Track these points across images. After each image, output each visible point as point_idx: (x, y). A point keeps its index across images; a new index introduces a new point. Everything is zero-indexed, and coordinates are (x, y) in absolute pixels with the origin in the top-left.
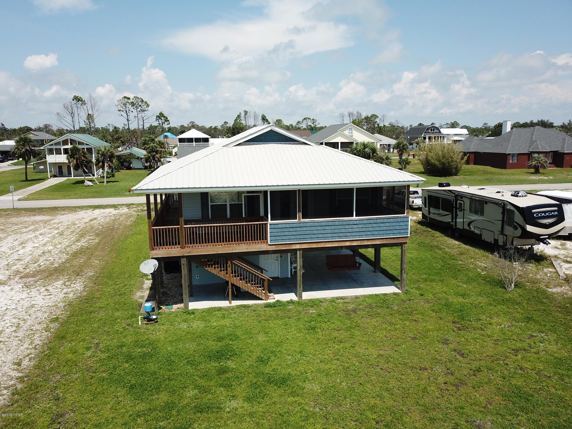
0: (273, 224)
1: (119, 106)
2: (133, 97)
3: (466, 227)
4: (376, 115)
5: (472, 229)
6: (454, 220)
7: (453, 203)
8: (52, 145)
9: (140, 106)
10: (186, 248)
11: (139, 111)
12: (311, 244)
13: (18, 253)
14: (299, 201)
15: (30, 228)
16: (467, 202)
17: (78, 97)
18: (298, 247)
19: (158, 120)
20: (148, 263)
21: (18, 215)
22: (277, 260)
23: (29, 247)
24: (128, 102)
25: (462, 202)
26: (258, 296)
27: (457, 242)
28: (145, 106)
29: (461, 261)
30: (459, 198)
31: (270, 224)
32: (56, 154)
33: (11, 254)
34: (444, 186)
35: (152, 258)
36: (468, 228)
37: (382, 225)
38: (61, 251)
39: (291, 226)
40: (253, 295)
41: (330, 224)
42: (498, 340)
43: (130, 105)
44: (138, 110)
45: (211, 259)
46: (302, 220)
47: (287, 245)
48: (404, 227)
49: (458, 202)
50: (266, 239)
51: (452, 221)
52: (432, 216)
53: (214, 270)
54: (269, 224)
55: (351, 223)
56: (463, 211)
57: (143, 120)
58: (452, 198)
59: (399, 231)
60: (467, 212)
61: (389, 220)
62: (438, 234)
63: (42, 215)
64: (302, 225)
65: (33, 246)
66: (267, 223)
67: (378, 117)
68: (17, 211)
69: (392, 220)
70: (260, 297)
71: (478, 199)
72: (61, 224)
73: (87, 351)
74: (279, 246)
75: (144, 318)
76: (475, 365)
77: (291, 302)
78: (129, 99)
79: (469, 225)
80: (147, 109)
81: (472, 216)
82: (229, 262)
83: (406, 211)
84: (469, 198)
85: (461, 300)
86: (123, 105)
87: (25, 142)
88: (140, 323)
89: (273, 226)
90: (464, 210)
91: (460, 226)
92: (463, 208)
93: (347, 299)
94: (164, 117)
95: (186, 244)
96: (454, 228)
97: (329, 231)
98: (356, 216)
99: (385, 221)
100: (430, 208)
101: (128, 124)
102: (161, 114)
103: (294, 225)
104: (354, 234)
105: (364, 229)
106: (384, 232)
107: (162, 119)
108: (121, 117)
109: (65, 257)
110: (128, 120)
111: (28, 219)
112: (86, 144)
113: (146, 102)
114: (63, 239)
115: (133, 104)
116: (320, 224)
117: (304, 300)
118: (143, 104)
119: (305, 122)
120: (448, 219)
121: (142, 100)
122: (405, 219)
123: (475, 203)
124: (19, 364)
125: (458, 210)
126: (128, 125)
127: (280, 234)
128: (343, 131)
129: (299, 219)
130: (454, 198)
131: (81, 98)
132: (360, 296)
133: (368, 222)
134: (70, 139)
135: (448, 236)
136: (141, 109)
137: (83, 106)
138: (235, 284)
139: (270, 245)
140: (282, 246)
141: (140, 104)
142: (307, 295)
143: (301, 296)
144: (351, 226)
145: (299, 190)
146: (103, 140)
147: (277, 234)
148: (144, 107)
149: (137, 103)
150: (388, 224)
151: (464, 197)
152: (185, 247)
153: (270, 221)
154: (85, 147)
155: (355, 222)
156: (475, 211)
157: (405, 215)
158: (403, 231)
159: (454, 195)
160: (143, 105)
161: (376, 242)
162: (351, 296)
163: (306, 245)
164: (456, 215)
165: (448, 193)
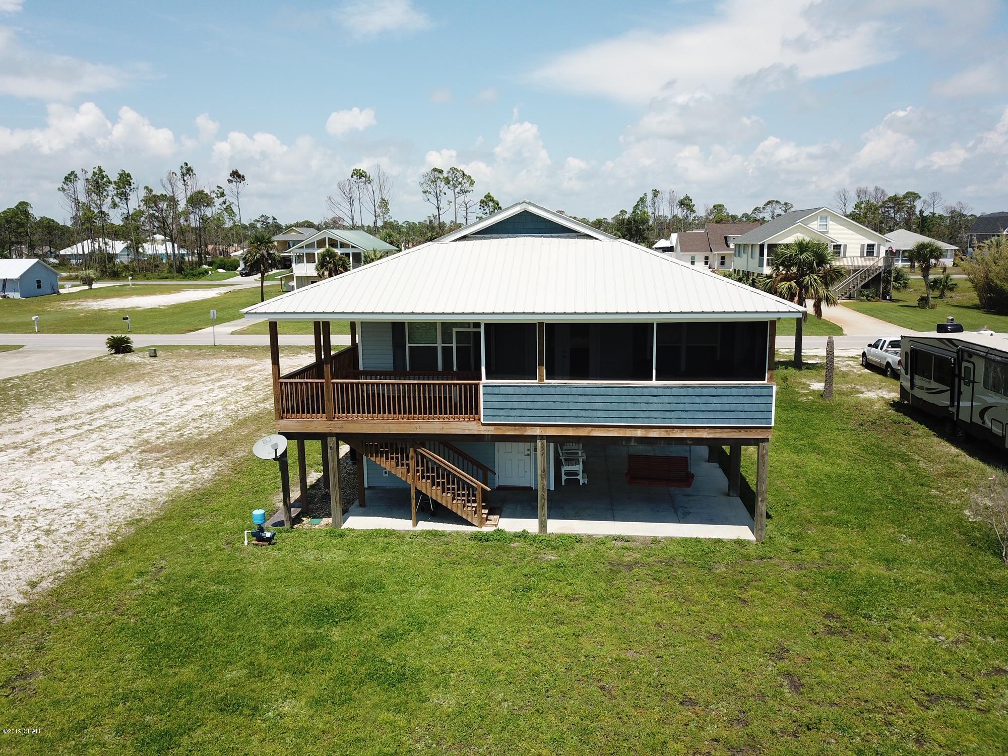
0: (489, 386)
1: (425, 185)
2: (449, 169)
3: (977, 419)
4: (915, 194)
5: (988, 424)
6: (956, 404)
7: (954, 368)
8: (302, 247)
9: (460, 183)
10: (336, 419)
11: (459, 193)
12: (564, 428)
13: (168, 414)
14: (541, 345)
15: (213, 377)
16: (980, 366)
17: (360, 170)
18: (537, 432)
19: (484, 207)
20: (270, 440)
21: (213, 355)
22: (528, 455)
23: (189, 405)
24: (439, 178)
25: (971, 366)
26: (464, 517)
27: (954, 450)
28: (468, 184)
29: (938, 488)
30: (966, 357)
31: (484, 386)
32: (307, 262)
33: (160, 413)
34: (947, 331)
35: (280, 433)
36: (980, 422)
37: (714, 400)
38: (228, 415)
39: (525, 391)
40: (456, 514)
41: (602, 391)
42: (908, 667)
43: (443, 183)
44: (457, 190)
45: (385, 443)
46: (546, 381)
47: (517, 427)
48: (762, 407)
49: (964, 364)
50: (477, 413)
51: (952, 405)
52: (918, 393)
53: (386, 464)
54: (481, 386)
55: (646, 391)
56: (971, 384)
57: (467, 209)
58: (951, 356)
59: (749, 415)
60: (979, 386)
61: (727, 392)
62: (921, 429)
63: (246, 357)
64: (545, 391)
65: (195, 405)
66: (479, 384)
67: (920, 197)
68: (216, 349)
69: (734, 391)
70: (469, 520)
71: (999, 359)
72: (260, 373)
73: (138, 578)
74: (501, 427)
75: (253, 534)
76: (812, 712)
77: (523, 535)
78: (441, 172)
79: (982, 414)
80: (471, 188)
81: (989, 396)
82: (411, 450)
83: (767, 374)
84: (982, 357)
85: (880, 570)
86: (431, 182)
87: (261, 243)
88: (246, 542)
89: (489, 390)
90: (974, 382)
91: (964, 416)
92: (972, 379)
93: (635, 541)
94: (493, 201)
95: (335, 413)
96: (955, 419)
97: (601, 406)
98: (656, 380)
99: (720, 392)
100: (915, 375)
101: (439, 215)
102: (488, 197)
103: (531, 391)
104: (653, 414)
105: (673, 407)
106: (717, 415)
107: (489, 206)
108: (428, 203)
109: (228, 423)
110: (438, 208)
111: (221, 363)
112: (353, 247)
113: (470, 177)
114: (246, 397)
115: (447, 181)
116: (581, 391)
117: (550, 534)
118: (465, 181)
119: (769, 208)
120: (943, 400)
121: (464, 174)
122: (765, 392)
123: (995, 368)
124: (33, 585)
125: (962, 381)
126: (438, 217)
127: (503, 405)
128: (805, 222)
129: (541, 379)
130: (955, 355)
131: (365, 172)
132: (663, 538)
133: (683, 392)
134: (329, 238)
135: (941, 435)
136: (462, 188)
137: (367, 184)
138: (424, 491)
139: (484, 425)
140: (508, 427)
141: (460, 180)
142: (556, 526)
143: (543, 526)
144: (644, 399)
145: (541, 324)
146: (386, 241)
147: (497, 405)
148: (466, 186)
149: (455, 179)
150: (725, 400)
151: (974, 353)
152: (334, 418)
153: (484, 380)
154: (350, 251)
155: (655, 392)
156: (994, 387)
157: (766, 382)
158: (759, 415)
159: (955, 349)
160: (465, 183)
161: (700, 433)
162: (645, 537)
163: (553, 429)
164: (960, 393)
165: (948, 345)
